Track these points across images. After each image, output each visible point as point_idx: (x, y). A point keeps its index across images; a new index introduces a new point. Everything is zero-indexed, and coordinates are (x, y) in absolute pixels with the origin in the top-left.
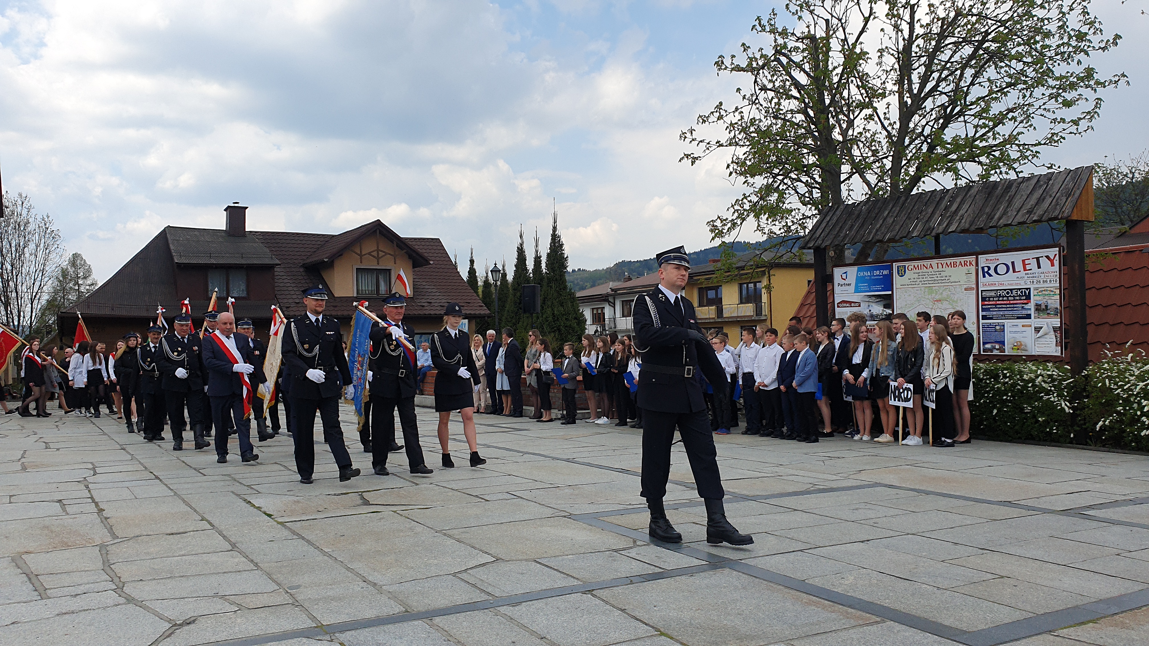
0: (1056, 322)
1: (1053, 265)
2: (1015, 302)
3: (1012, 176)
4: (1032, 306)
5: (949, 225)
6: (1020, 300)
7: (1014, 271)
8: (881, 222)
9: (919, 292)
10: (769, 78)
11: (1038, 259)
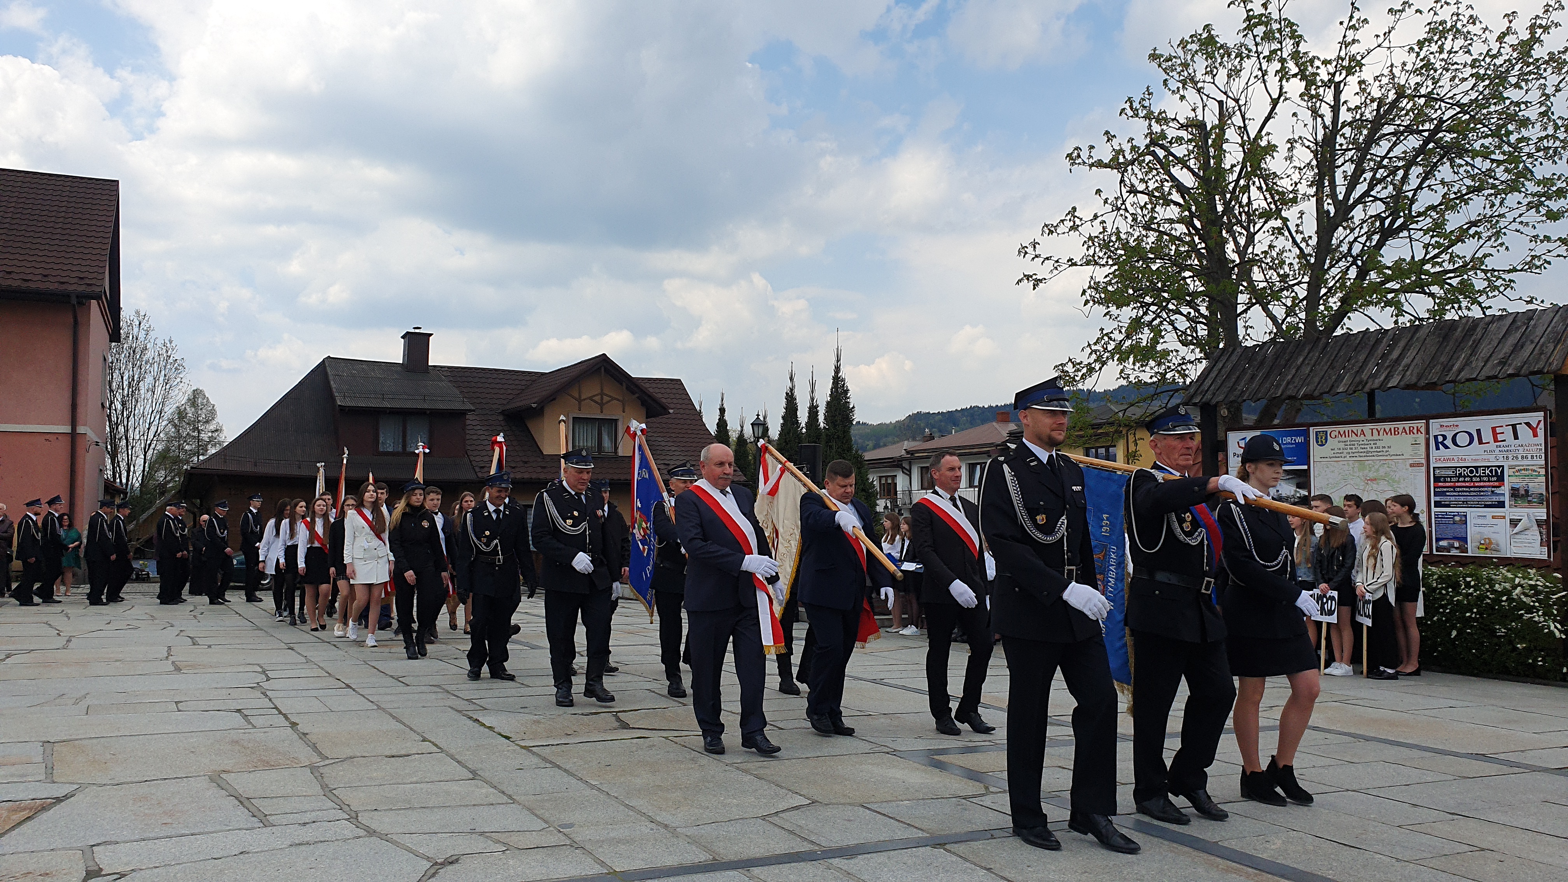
0: (1541, 513)
1: (1535, 435)
2: (1482, 484)
3: (1476, 313)
4: (1506, 489)
5: (1388, 378)
6: (1489, 481)
7: (1480, 442)
8: (1294, 371)
9: (1346, 467)
10: (1140, 176)
11: (1514, 427)
